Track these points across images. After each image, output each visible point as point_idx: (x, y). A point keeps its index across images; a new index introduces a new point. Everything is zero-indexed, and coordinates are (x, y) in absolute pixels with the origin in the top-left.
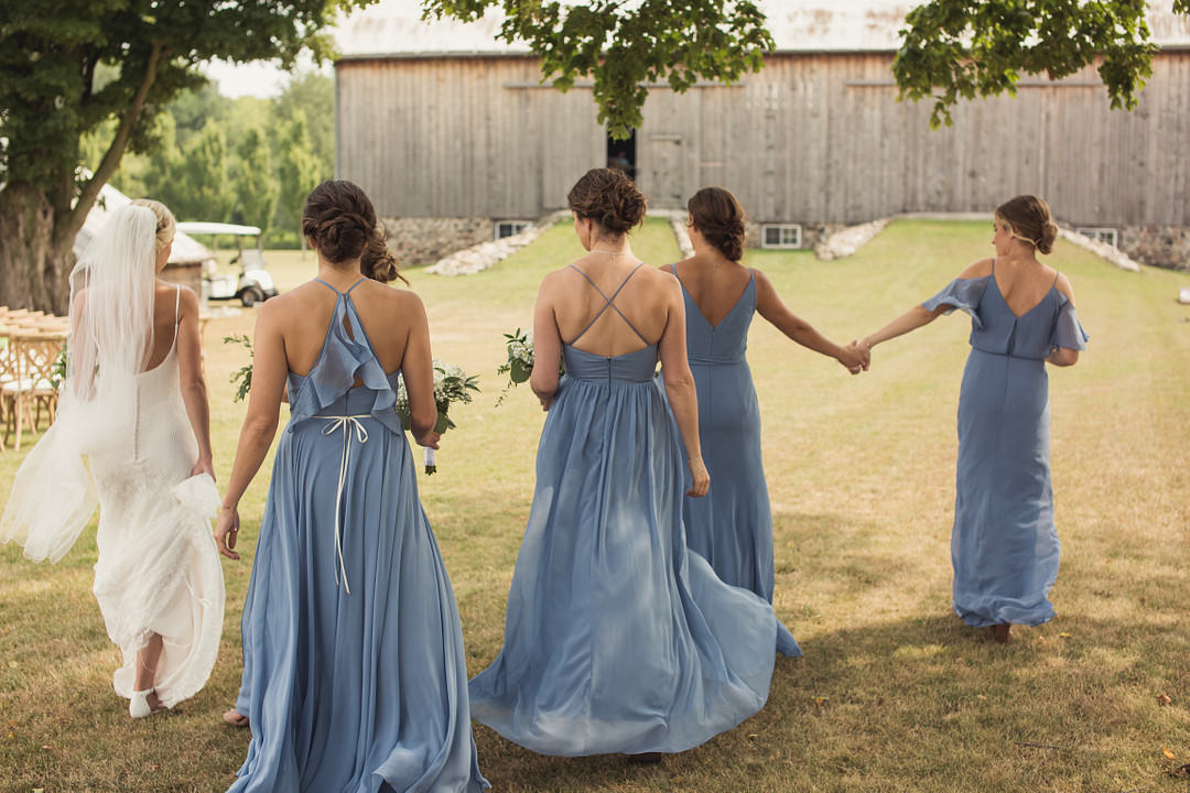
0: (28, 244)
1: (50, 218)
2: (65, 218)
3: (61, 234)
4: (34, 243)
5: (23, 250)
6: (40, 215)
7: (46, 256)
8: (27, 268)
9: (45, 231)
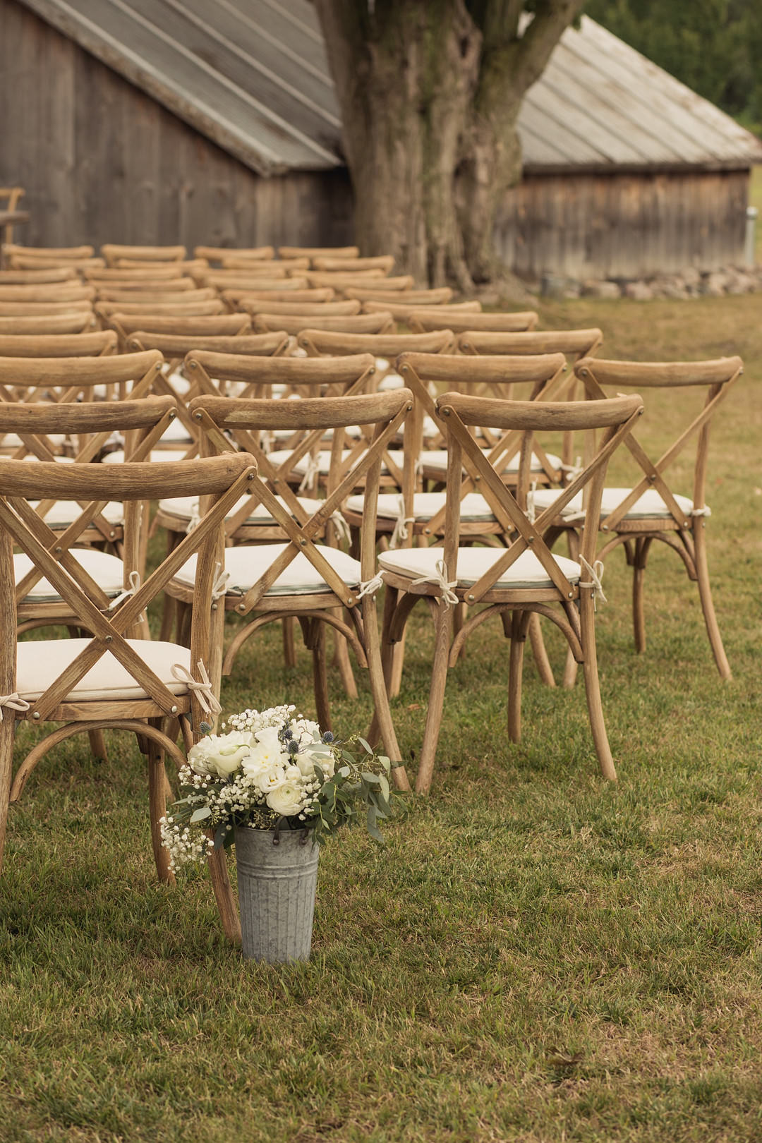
0: (424, 112)
1: (473, 55)
2: (503, 58)
3: (493, 92)
4: (436, 110)
5: (413, 124)
6: (452, 46)
7: (460, 139)
8: (418, 161)
9: (462, 84)
